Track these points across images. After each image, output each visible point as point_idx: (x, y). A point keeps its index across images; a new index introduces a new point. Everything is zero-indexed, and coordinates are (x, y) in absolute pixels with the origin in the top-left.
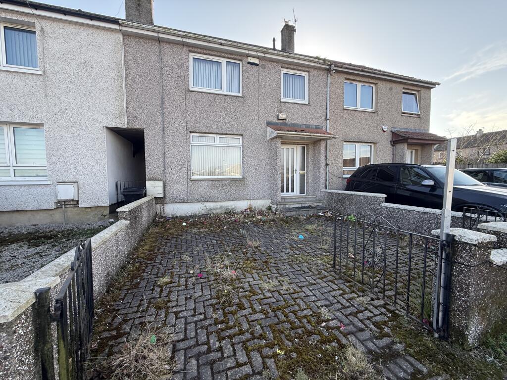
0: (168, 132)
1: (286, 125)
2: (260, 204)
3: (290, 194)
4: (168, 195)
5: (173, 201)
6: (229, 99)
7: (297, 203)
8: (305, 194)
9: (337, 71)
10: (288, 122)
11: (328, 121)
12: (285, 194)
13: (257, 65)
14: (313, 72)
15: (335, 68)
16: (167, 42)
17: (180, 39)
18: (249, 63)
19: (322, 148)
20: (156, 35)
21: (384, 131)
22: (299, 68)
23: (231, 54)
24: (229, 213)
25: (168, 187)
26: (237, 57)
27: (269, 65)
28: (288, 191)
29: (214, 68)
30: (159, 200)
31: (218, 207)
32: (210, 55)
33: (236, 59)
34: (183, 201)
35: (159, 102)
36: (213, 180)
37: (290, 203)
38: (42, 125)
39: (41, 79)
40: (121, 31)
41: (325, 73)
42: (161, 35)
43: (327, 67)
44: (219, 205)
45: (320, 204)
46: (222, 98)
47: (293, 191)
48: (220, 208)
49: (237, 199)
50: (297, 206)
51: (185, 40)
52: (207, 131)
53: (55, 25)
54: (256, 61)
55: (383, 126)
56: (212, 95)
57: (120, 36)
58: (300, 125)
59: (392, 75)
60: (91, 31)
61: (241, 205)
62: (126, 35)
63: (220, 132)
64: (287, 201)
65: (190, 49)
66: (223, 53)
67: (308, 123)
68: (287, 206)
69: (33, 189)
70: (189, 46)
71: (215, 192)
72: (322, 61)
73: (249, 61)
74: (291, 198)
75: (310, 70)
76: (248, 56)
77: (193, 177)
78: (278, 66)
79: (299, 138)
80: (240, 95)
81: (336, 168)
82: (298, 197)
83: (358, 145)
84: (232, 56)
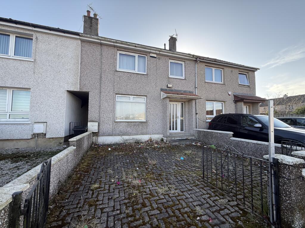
0: (103, 94)
1: (172, 90)
2: (156, 137)
3: (175, 131)
4: (100, 131)
5: (104, 135)
6: (139, 76)
7: (179, 137)
8: (184, 132)
9: (200, 61)
10: (173, 89)
11: (196, 89)
12: (172, 131)
13: (156, 57)
14: (187, 62)
15: (200, 60)
16: (105, 45)
17: (113, 44)
18: (151, 57)
19: (193, 104)
20: (99, 41)
21: (229, 95)
22: (179, 60)
23: (141, 52)
24: (138, 142)
25: (101, 126)
26: (144, 53)
27: (162, 58)
28: (173, 129)
29: (131, 59)
30: (95, 134)
31: (131, 139)
32: (129, 52)
33: (143, 54)
34: (109, 135)
35: (98, 77)
36: (128, 122)
37: (175, 137)
38: (30, 89)
39: (33, 64)
40: (80, 39)
41: (194, 62)
42: (102, 42)
43: (195, 59)
44: (131, 137)
45: (193, 138)
46: (136, 75)
47: (176, 129)
48: (132, 140)
49: (143, 134)
50: (179, 138)
51: (115, 44)
52: (126, 94)
53: (44, 35)
54: (155, 56)
55: (229, 92)
56: (130, 74)
57: (80, 42)
58: (180, 91)
59: (232, 64)
60: (64, 39)
61: (145, 138)
62: (83, 41)
63: (134, 94)
64: (173, 135)
65: (118, 49)
66: (136, 51)
67: (185, 90)
68: (173, 139)
69: (19, 126)
70: (118, 47)
71: (129, 130)
72: (192, 56)
73: (151, 55)
74: (175, 134)
75: (185, 60)
76: (150, 53)
77: (116, 120)
78: (167, 58)
79: (179, 98)
80: (146, 73)
81: (202, 116)
82: (180, 133)
83: (215, 102)
84: (141, 53)
